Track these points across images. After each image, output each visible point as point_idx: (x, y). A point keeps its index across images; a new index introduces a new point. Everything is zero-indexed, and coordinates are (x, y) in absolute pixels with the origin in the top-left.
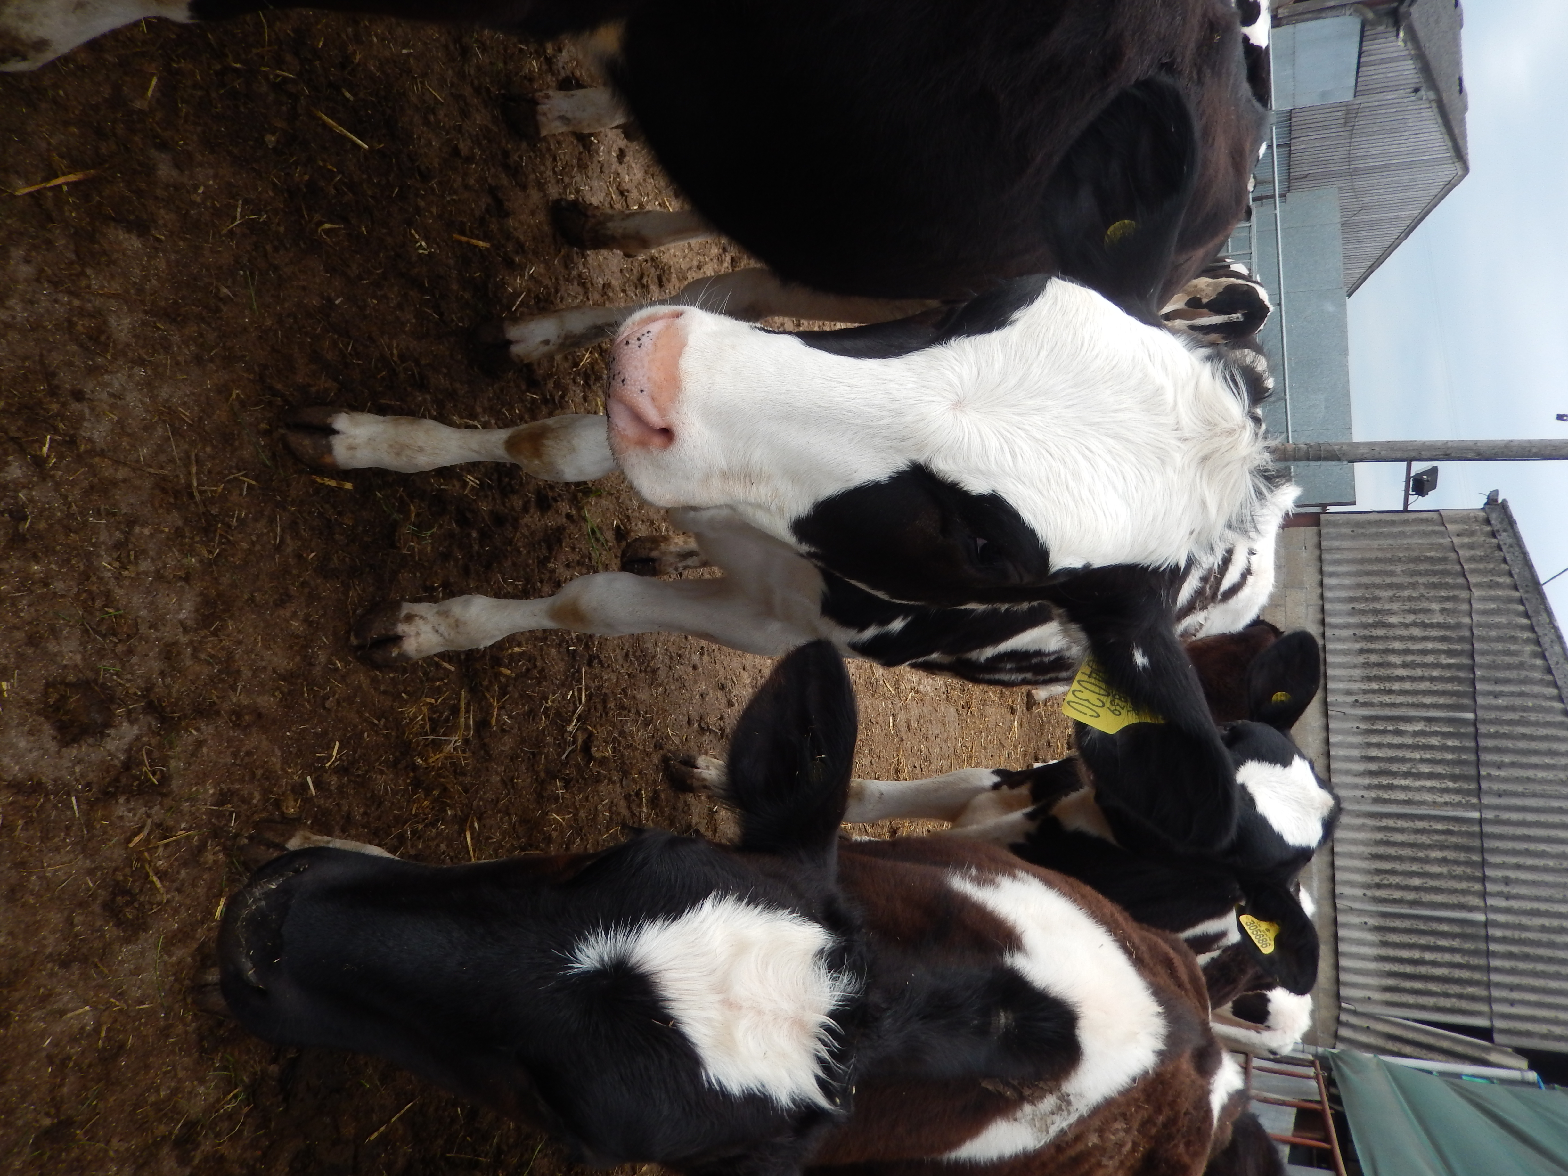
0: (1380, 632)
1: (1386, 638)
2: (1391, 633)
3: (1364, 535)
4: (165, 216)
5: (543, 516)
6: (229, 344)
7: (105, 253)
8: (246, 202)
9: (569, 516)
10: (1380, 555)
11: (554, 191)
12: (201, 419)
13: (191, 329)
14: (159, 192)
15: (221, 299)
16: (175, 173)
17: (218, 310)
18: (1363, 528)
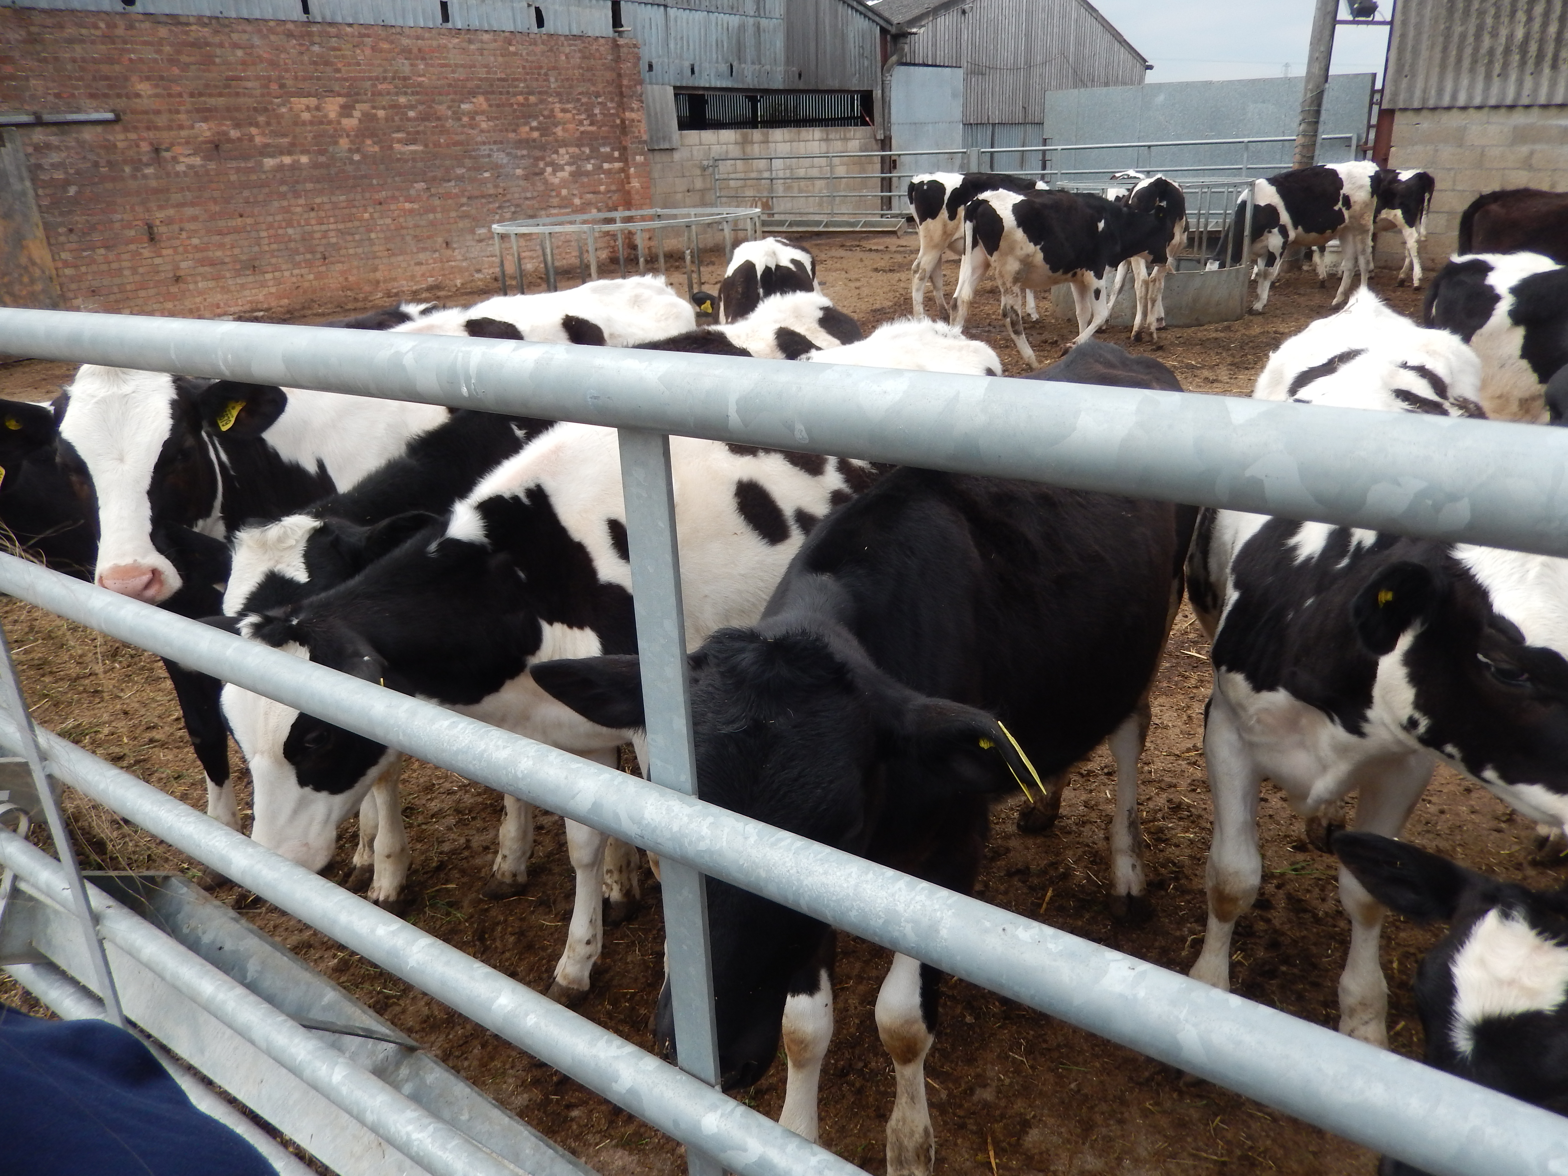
0: (1533, 48)
1: (1542, 42)
2: (1537, 36)
3: (1413, 65)
4: (1019, 1105)
5: (1275, 908)
6: (1111, 1097)
7: (1041, 1153)
8: (1011, 1050)
9: (1278, 887)
10: (1438, 49)
11: (1011, 828)
12: (1165, 1136)
13: (1099, 1119)
14: (1003, 1103)
15: (1079, 1091)
16: (989, 1089)
17: (1086, 1096)
18: (1403, 66)
